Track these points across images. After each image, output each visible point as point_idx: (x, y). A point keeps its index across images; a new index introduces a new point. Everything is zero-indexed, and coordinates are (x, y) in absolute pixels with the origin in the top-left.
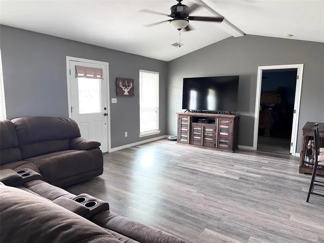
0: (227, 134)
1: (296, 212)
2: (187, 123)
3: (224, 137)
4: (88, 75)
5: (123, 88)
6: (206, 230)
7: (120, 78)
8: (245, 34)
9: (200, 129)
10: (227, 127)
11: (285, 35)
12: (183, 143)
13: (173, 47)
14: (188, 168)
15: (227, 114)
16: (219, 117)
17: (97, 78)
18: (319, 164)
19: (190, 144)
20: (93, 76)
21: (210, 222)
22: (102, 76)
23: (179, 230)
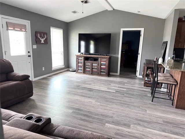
0: (105, 67)
1: (149, 107)
2: (82, 61)
3: (103, 68)
4: (16, 29)
5: (40, 38)
6: (107, 124)
7: (38, 32)
8: (114, 9)
9: (90, 64)
10: (105, 63)
11: (136, 12)
12: (80, 73)
13: (73, 13)
14: (86, 88)
15: (105, 55)
16: (100, 57)
17: (22, 31)
18: (158, 82)
19: (84, 73)
20: (19, 29)
21: (107, 119)
22: (25, 30)
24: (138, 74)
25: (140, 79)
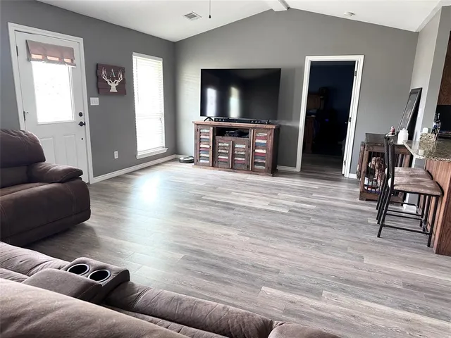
0: (264, 152)
1: (368, 251)
2: (208, 137)
3: (261, 155)
4: (49, 58)
5: (108, 80)
6: (264, 288)
7: (103, 66)
8: (288, 8)
9: (228, 145)
10: (265, 142)
11: (343, 14)
12: (204, 165)
13: (186, 18)
14: (218, 202)
15: (265, 124)
16: (254, 128)
17: (64, 63)
19: (213, 166)
20: (57, 59)
21: (267, 277)
22: (72, 60)
23: (227, 293)
24: (346, 169)
25: (350, 181)
